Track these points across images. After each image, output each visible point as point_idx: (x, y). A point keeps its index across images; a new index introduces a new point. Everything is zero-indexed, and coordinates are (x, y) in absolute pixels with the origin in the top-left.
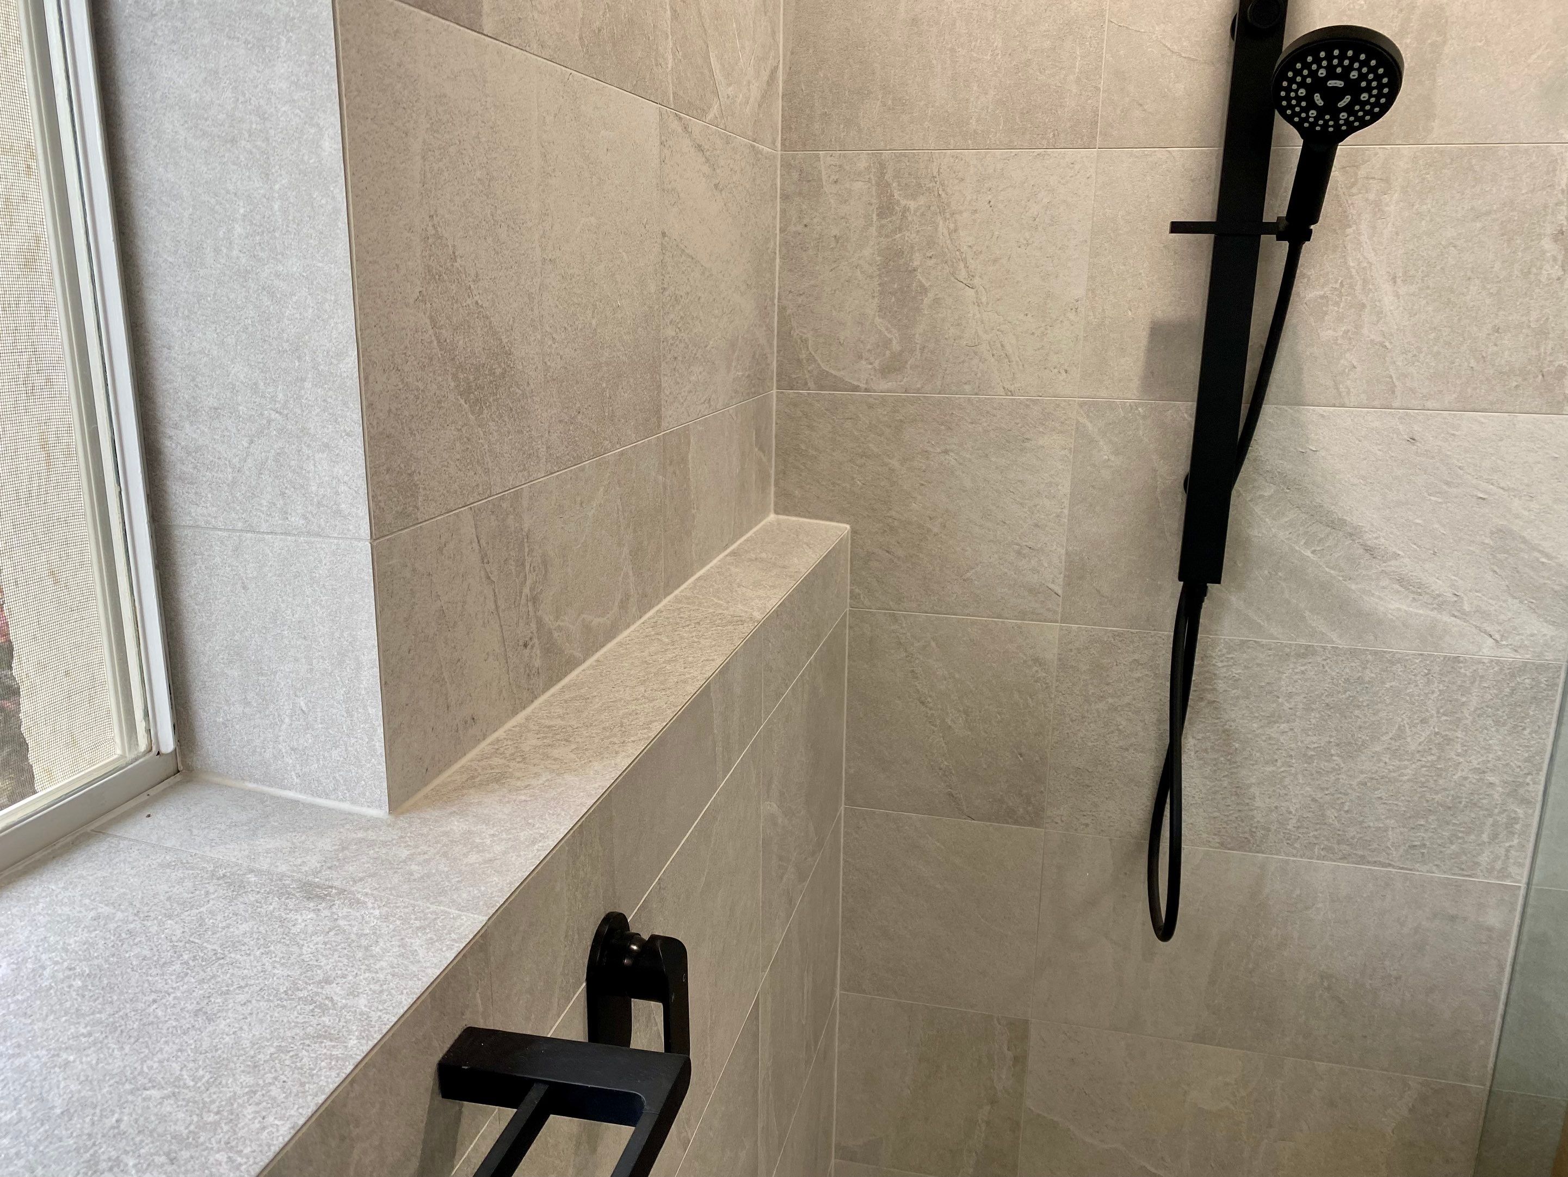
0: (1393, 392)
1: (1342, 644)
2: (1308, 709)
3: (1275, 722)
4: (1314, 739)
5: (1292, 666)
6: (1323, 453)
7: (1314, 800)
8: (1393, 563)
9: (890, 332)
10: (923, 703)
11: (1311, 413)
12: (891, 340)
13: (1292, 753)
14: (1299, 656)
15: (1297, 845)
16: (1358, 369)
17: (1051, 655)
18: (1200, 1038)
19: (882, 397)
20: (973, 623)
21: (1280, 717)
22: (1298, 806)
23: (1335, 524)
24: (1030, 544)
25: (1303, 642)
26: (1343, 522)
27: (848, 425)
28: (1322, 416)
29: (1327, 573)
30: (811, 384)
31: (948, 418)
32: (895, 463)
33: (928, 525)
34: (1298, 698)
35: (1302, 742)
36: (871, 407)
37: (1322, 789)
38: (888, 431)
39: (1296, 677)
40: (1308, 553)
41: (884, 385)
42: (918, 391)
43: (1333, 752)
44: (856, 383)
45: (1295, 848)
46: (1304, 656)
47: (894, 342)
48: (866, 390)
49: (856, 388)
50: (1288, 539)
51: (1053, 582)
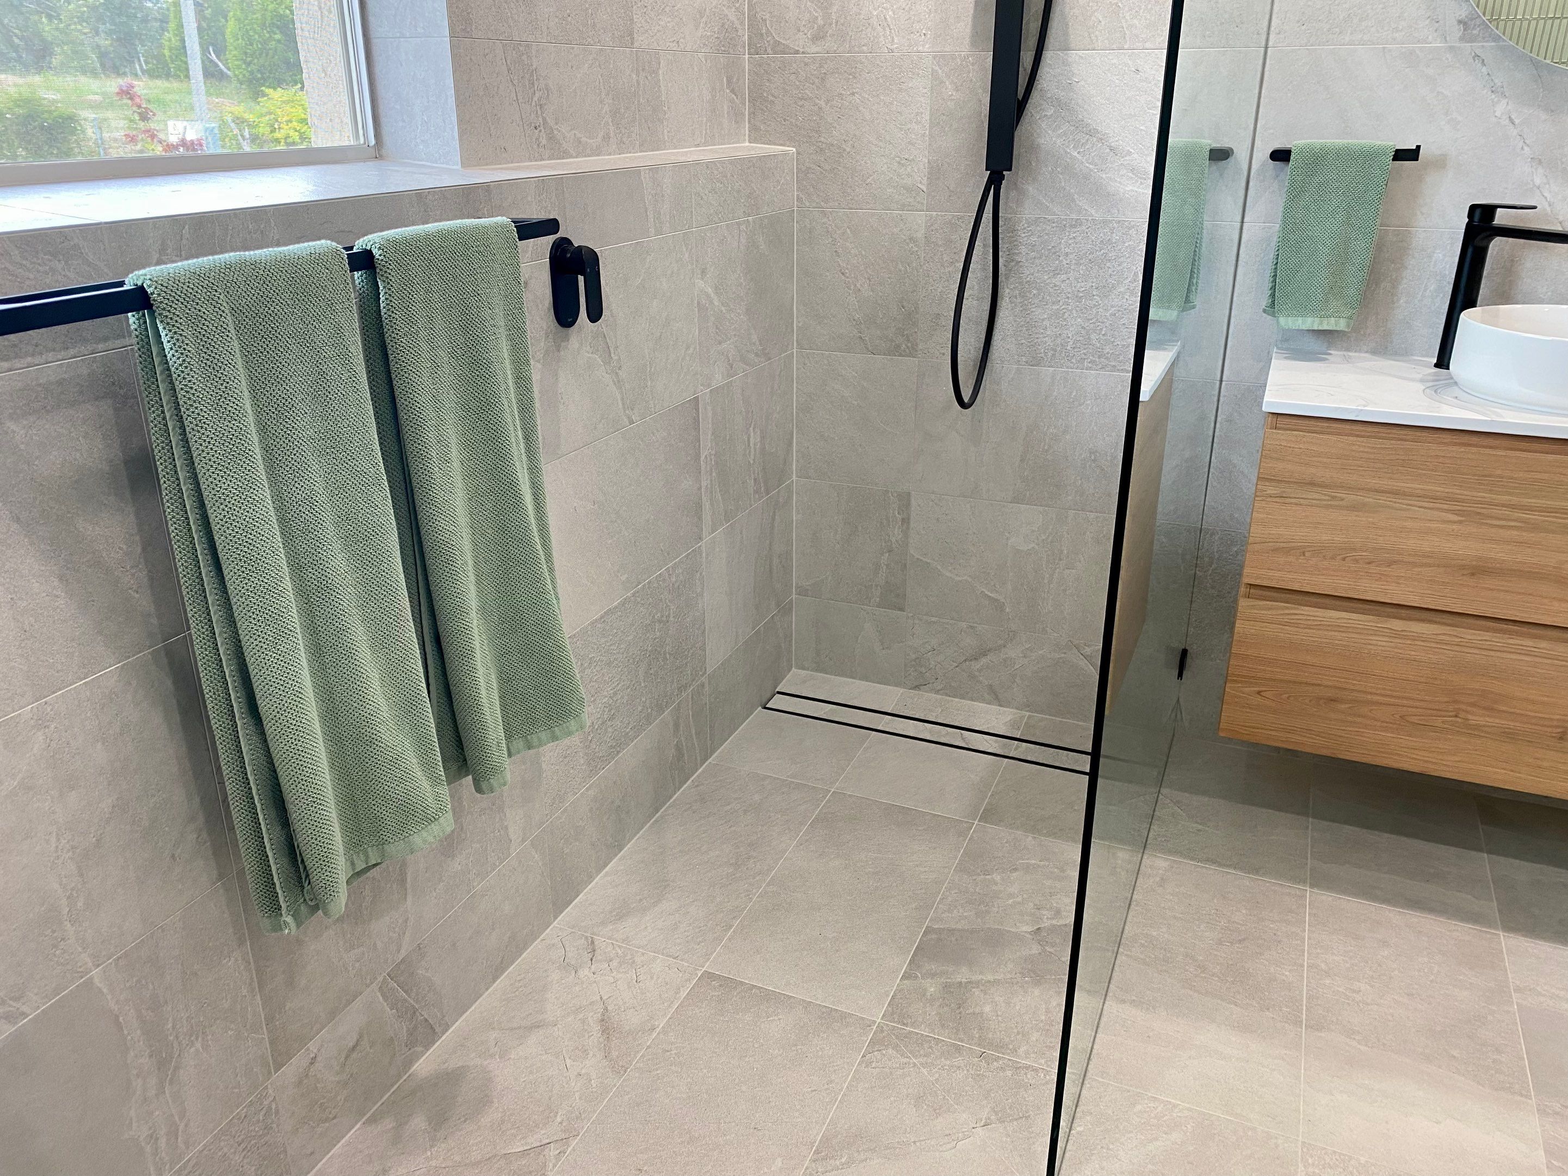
0: (1125, 38)
1: (1098, 216)
2: (1078, 264)
3: (1058, 274)
4: (1083, 284)
5: (1067, 234)
6: (1082, 83)
7: (1083, 328)
8: (1127, 158)
9: (817, 12)
10: (843, 274)
11: (1073, 55)
12: (817, 17)
13: (1069, 295)
14: (1071, 226)
15: (1074, 361)
16: (1103, 23)
17: (920, 235)
18: (1016, 500)
19: (812, 57)
20: (873, 215)
21: (1061, 270)
22: (1074, 333)
23: (1091, 133)
24: (907, 156)
25: (1074, 216)
26: (1097, 131)
27: (793, 77)
28: (1082, 57)
29: (1087, 167)
30: (769, 50)
31: (854, 70)
32: (822, 103)
33: (844, 146)
34: (1071, 256)
35: (1075, 287)
36: (806, 64)
37: (1089, 320)
38: (817, 81)
39: (1070, 242)
40: (1075, 154)
41: (814, 49)
42: (835, 52)
43: (1094, 293)
44: (797, 48)
45: (1072, 363)
46: (1075, 226)
47: (819, 18)
48: (803, 53)
49: (797, 52)
50: (1063, 145)
51: (921, 182)
